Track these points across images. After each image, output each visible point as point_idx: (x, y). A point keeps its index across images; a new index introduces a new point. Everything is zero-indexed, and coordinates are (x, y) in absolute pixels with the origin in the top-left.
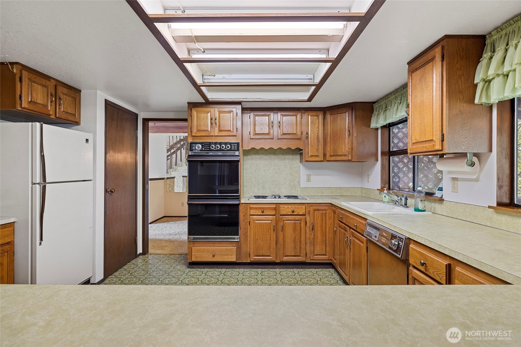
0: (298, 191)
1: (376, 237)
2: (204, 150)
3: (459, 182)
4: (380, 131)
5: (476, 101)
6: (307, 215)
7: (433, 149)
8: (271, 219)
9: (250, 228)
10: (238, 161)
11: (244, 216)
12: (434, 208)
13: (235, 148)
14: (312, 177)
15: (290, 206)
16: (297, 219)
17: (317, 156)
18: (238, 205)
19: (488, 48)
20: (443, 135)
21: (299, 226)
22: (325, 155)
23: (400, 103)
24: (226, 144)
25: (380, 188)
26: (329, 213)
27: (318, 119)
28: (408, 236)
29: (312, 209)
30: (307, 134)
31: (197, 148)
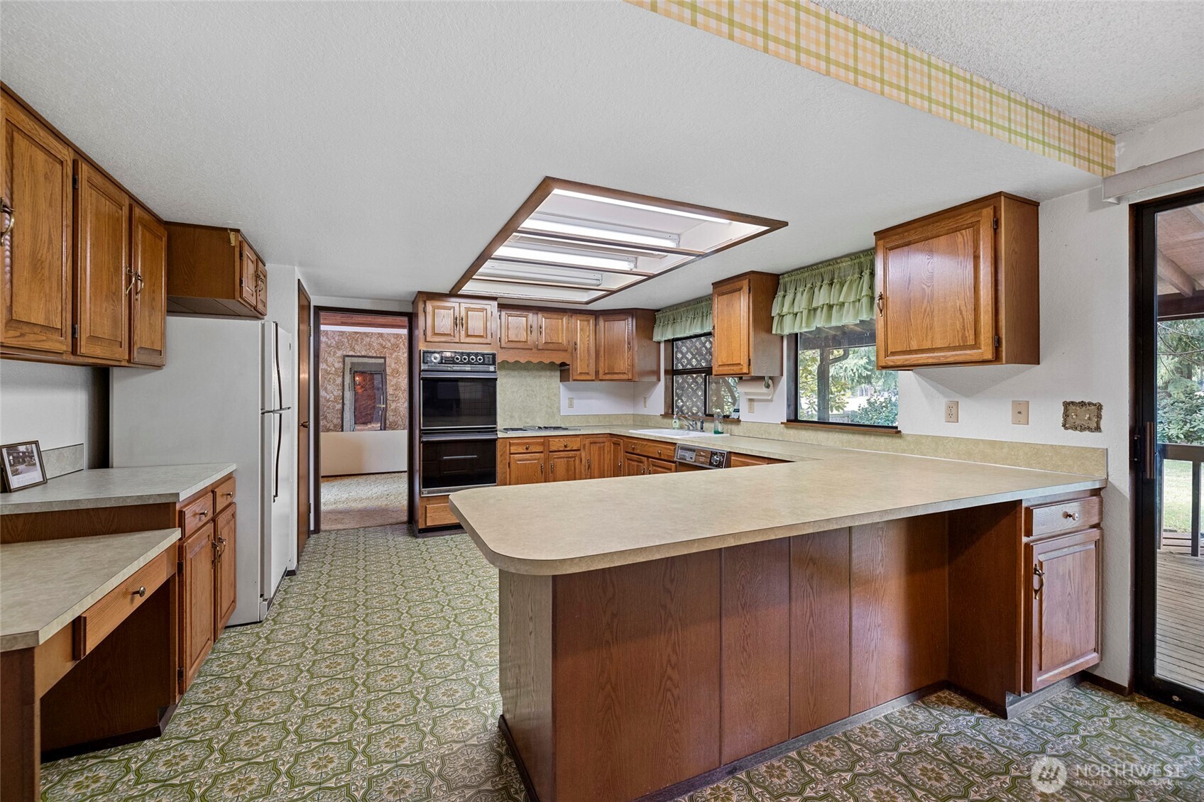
0: (557, 421)
1: (691, 458)
2: (445, 363)
3: (755, 403)
4: (662, 345)
5: (774, 332)
6: (582, 450)
7: (740, 372)
8: (537, 458)
9: (510, 472)
10: (496, 379)
11: (501, 456)
12: (731, 430)
13: (489, 361)
14: (575, 402)
15: (561, 440)
16: (571, 455)
17: (588, 373)
18: (496, 440)
19: (781, 287)
20: (749, 360)
21: (573, 465)
22: (597, 373)
23: (694, 318)
24: (476, 355)
25: (663, 413)
26: (608, 446)
27: (589, 324)
28: (729, 450)
29: (587, 442)
30: (576, 344)
31: (433, 359)
